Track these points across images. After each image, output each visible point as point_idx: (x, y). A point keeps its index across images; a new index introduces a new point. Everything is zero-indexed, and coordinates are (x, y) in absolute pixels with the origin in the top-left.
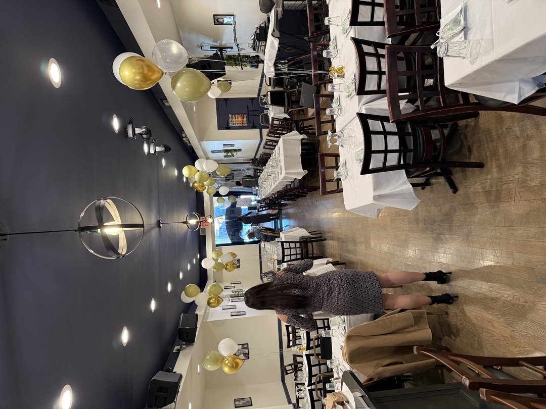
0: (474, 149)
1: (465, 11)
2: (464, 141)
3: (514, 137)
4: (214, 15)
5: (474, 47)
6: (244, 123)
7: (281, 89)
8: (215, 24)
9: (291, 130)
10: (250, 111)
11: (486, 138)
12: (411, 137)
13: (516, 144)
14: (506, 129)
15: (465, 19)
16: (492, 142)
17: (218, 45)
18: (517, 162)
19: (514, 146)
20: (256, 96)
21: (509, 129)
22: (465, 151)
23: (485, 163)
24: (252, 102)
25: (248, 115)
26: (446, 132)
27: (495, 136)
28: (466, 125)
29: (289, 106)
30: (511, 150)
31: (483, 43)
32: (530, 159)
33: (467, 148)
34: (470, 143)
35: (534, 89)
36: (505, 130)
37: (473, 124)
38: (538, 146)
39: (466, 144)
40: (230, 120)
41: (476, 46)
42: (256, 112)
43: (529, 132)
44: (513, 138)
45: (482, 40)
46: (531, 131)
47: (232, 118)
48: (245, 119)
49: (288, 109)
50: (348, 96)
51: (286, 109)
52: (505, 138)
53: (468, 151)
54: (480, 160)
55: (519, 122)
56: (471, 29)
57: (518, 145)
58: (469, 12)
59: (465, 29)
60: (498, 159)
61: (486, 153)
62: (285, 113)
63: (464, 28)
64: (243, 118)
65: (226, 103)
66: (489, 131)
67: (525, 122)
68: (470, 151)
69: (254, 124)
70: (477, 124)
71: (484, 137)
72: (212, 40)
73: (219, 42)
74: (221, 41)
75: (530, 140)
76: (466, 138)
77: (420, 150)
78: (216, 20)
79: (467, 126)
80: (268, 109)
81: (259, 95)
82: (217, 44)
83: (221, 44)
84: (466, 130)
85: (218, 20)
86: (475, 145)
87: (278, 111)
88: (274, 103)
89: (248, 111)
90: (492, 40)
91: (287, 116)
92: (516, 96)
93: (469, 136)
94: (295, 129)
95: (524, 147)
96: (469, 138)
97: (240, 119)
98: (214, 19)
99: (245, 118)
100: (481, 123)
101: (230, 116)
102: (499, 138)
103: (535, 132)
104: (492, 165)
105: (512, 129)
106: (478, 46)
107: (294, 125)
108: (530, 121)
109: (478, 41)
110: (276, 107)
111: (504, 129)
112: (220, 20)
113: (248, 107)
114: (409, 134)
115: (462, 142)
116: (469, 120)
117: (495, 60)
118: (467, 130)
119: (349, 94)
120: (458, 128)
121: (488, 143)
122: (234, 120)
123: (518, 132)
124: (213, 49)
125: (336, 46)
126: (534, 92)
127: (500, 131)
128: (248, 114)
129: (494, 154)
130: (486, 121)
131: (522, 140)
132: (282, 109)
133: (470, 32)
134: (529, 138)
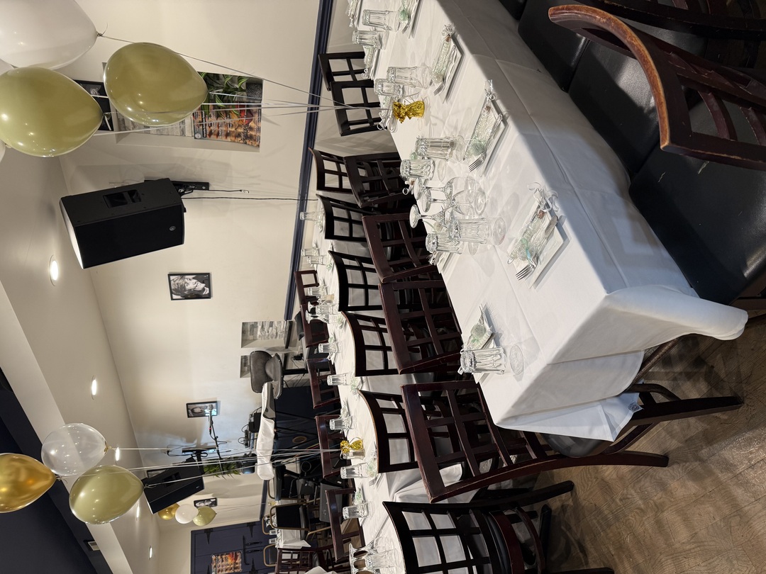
0: (589, 546)
1: (487, 315)
2: (568, 533)
3: (638, 511)
4: (187, 404)
5: (514, 356)
6: (237, 568)
7: (294, 502)
8: (189, 417)
9: (312, 567)
10: (247, 545)
11: (598, 522)
12: (481, 535)
13: (646, 523)
14: (621, 500)
15: (490, 324)
16: (609, 526)
17: (195, 446)
18: (661, 554)
19: (645, 526)
20: (258, 519)
21: (624, 499)
22: (576, 551)
23: (614, 568)
24: (251, 530)
25: (244, 553)
26: (537, 524)
27: (610, 516)
28: (562, 506)
29: (307, 526)
30: (643, 534)
31: (523, 347)
32: (677, 545)
33: (576, 545)
34: (579, 535)
35: (627, 414)
36: (620, 503)
37: (570, 502)
38: (679, 518)
39: (573, 540)
40: (213, 566)
41: (516, 354)
42: (257, 545)
43: (656, 498)
44: (637, 513)
45: (520, 343)
46: (658, 496)
47: (217, 560)
48: (239, 560)
49: (306, 533)
50: (373, 482)
51: (303, 532)
52: (626, 516)
53: (581, 552)
54: (604, 564)
55: (634, 486)
56: (501, 334)
57: (649, 524)
58: (493, 314)
59: (494, 336)
60: (630, 556)
61: (608, 549)
62: (302, 539)
63: (492, 335)
64: (236, 559)
65: (208, 536)
66: (598, 510)
67: (642, 483)
68: (583, 550)
69: (253, 566)
70: (576, 500)
71: (595, 521)
72: (185, 440)
73: (196, 442)
74: (199, 439)
75: (663, 512)
76: (570, 529)
77: (502, 558)
78: (190, 411)
79: (564, 508)
80: (275, 536)
81: (262, 516)
82: (193, 445)
83: (198, 445)
84: (564, 515)
85: (193, 411)
86: (587, 538)
87: (291, 538)
88: (283, 524)
89: (245, 545)
90: (533, 339)
91: (305, 544)
92: (607, 427)
93: (572, 522)
94: (317, 563)
95: (659, 524)
96: (574, 528)
97: (230, 561)
98: (188, 409)
99: (239, 558)
100: (582, 498)
101: (214, 557)
102: (617, 518)
103: (664, 496)
104: (624, 568)
105: (629, 498)
106: (519, 353)
107: (315, 557)
108: (648, 479)
109: (516, 347)
110: (288, 531)
111: (618, 500)
112: (197, 410)
113: (244, 539)
114: (477, 531)
115: (567, 538)
116: (564, 496)
117: (548, 365)
118: (566, 515)
119: (374, 478)
120: (553, 513)
121: (604, 530)
122: (220, 563)
123: (640, 502)
124: (187, 453)
125: (349, 413)
126: (629, 418)
127: (613, 506)
128: (244, 549)
129: (621, 547)
130: (587, 493)
131: (651, 514)
132: (296, 533)
133: (501, 339)
134: (659, 508)
